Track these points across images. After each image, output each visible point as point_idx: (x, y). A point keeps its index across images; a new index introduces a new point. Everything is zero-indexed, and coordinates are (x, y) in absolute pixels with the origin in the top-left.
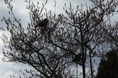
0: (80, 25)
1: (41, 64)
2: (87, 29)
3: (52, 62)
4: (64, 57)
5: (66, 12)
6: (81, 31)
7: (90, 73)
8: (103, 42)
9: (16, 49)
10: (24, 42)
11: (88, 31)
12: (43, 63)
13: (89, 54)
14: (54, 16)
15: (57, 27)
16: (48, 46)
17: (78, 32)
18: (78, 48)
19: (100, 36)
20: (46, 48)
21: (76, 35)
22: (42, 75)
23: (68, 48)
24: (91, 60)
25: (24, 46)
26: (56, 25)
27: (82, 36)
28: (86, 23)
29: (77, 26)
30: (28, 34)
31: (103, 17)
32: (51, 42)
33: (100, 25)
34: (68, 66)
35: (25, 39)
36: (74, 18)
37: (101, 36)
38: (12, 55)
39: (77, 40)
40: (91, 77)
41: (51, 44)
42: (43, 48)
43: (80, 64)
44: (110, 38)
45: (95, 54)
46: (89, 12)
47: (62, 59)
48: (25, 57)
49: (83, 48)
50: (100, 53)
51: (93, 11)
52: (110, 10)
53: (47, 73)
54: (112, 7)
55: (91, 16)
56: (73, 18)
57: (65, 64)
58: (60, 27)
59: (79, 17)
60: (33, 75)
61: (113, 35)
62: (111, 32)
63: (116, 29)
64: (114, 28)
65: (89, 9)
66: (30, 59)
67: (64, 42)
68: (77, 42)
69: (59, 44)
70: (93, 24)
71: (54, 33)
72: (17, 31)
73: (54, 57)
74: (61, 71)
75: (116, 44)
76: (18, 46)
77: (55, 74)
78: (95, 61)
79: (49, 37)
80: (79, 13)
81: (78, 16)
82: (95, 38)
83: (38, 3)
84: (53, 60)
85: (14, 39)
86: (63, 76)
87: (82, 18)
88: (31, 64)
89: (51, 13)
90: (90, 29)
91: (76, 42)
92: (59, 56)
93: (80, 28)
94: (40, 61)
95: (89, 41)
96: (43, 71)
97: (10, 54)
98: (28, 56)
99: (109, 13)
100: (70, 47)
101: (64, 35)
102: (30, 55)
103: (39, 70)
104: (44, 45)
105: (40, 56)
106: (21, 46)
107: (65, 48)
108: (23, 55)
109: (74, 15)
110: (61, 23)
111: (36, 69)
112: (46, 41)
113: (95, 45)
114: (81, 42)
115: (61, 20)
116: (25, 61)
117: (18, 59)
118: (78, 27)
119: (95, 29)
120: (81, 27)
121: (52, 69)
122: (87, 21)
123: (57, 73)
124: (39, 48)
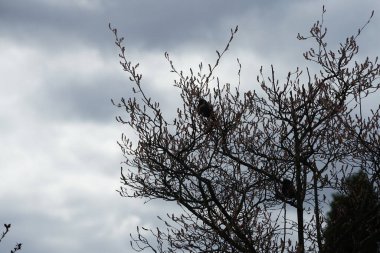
0: (294, 116)
1: (205, 203)
2: (310, 127)
3: (228, 198)
4: (257, 188)
5: (263, 86)
6: (295, 129)
7: (314, 224)
8: (345, 155)
9: (151, 167)
10: (169, 153)
11: (310, 129)
12: (210, 200)
13: (313, 183)
14: (235, 94)
15: (242, 119)
16: (221, 162)
17: (288, 131)
18: (289, 168)
19: (337, 142)
20: (216, 167)
21: (283, 138)
22: (207, 227)
23: (267, 168)
24: (316, 195)
25: (168, 161)
26: (239, 115)
27: (298, 142)
28: (306, 113)
29: (286, 119)
30: (178, 134)
31: (344, 98)
32: (227, 152)
33: (339, 118)
34: (265, 208)
35: (170, 146)
36: (279, 101)
37: (340, 142)
38: (142, 182)
39: (286, 149)
40: (316, 232)
41: (228, 158)
42: (210, 166)
43: (292, 204)
44: (359, 145)
45: (326, 181)
46: (314, 87)
47: (251, 193)
48: (169, 187)
49: (298, 167)
50: (337, 179)
51: (321, 86)
52: (362, 84)
53: (219, 222)
54: (365, 76)
55: (318, 97)
56: (277, 100)
57: (259, 202)
58: (249, 120)
59: (291, 98)
60: (187, 226)
61: (368, 139)
62: (364, 131)
63: (373, 126)
64: (369, 123)
65: (313, 82)
66: (180, 191)
67: (258, 154)
68: (285, 155)
69: (246, 157)
70: (322, 114)
71: (235, 133)
72: (151, 128)
73: (235, 187)
74: (249, 220)
75: (373, 161)
76: (154, 161)
77: (236, 225)
78: (325, 198)
79: (225, 142)
80: (292, 89)
81: (288, 96)
82: (325, 146)
83: (201, 66)
84: (233, 194)
85: (145, 145)
86: (254, 229)
87: (298, 100)
88: (182, 201)
89: (228, 90)
90: (315, 126)
91: (283, 155)
92: (245, 185)
93: (294, 124)
94: (204, 195)
95: (312, 152)
96: (210, 217)
97: (138, 179)
98: (175, 184)
99: (360, 90)
100: (271, 165)
101: (256, 138)
102: (181, 182)
103: (199, 216)
104: (213, 160)
105: (203, 183)
106: (163, 161)
107: (259, 168)
108: (165, 182)
109: (281, 93)
110: (252, 112)
111: (194, 213)
112: (216, 151)
113: (326, 161)
114: (294, 153)
115: (252, 106)
116: (169, 194)
117: (153, 190)
118: (289, 121)
119: (328, 125)
120: (295, 121)
121: (229, 213)
122: (310, 107)
123: (240, 224)
124: (201, 167)
